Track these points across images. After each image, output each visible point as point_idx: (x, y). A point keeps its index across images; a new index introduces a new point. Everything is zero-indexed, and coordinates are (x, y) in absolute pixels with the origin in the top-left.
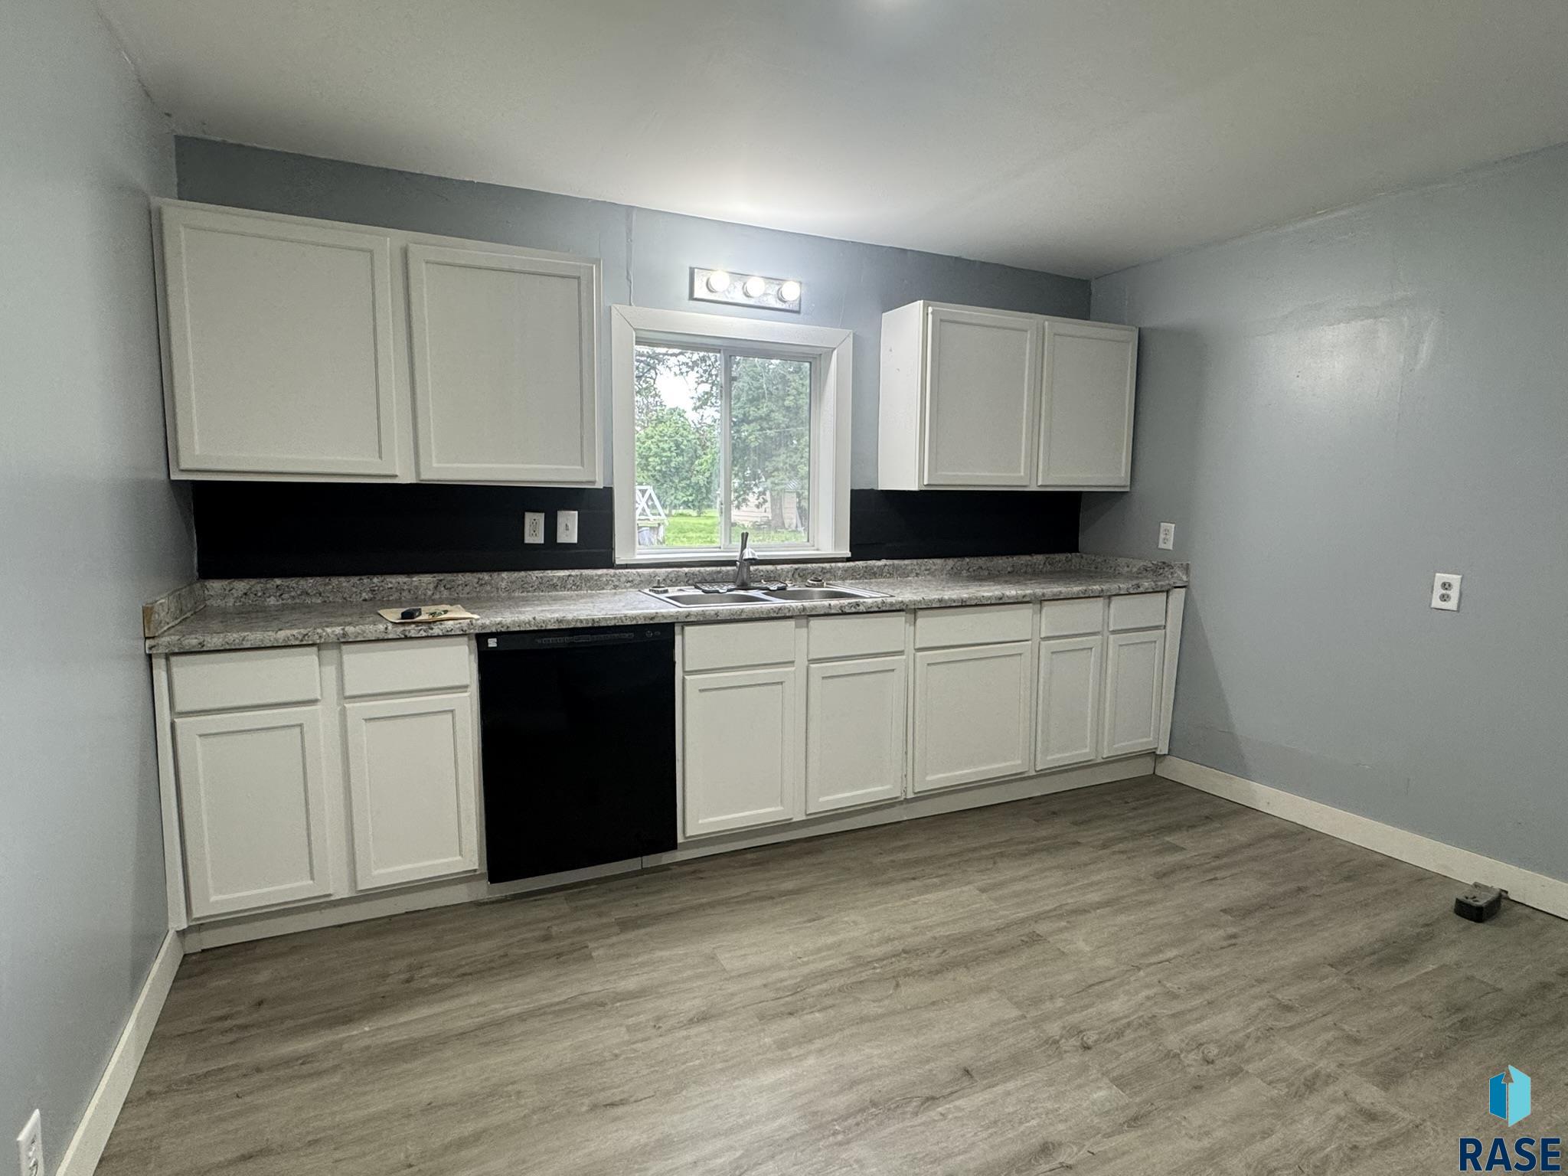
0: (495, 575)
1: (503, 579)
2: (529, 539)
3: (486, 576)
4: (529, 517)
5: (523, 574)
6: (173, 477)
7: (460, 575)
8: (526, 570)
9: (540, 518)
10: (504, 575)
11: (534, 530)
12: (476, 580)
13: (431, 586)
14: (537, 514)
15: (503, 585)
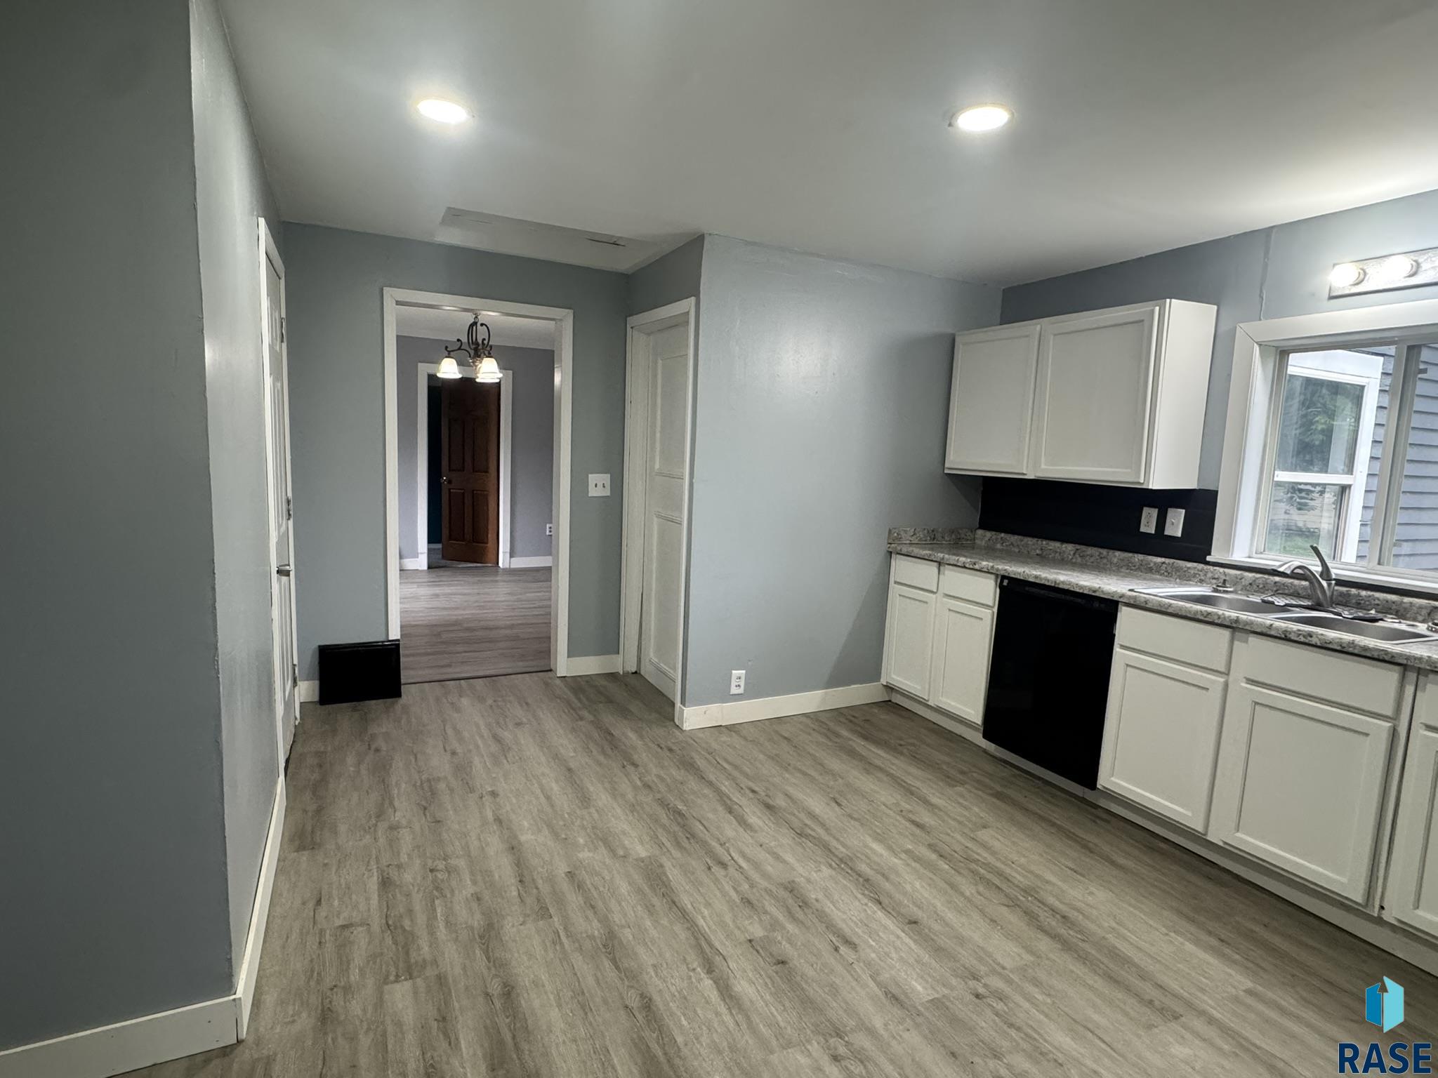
0: (1111, 552)
1: (1115, 556)
2: (1143, 529)
3: (1104, 552)
4: (1146, 511)
5: (1131, 555)
6: (946, 471)
7: (1090, 548)
8: (1130, 552)
9: (1154, 513)
10: (1117, 553)
11: (1148, 523)
12: (1097, 553)
13: (1072, 553)
14: (1153, 509)
15: (1115, 560)
